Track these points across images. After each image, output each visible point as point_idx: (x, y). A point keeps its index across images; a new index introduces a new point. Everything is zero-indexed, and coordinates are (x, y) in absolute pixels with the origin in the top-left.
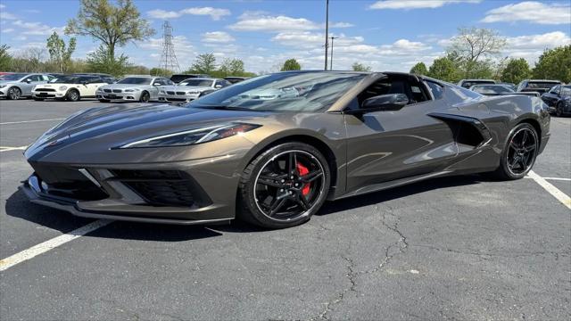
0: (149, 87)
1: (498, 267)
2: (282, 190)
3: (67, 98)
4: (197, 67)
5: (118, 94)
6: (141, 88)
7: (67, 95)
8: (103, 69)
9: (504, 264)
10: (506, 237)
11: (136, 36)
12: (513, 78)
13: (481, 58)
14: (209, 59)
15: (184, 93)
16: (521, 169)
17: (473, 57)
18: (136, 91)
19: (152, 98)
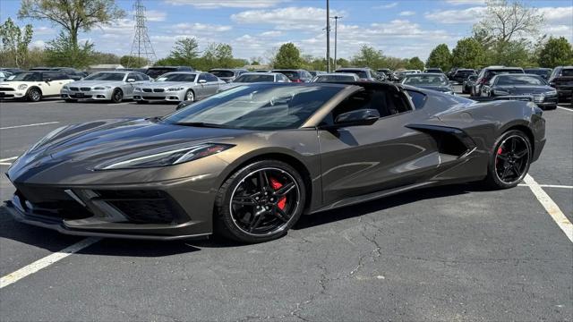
0: (122, 84)
1: (458, 272)
2: (258, 207)
3: (27, 98)
4: (177, 54)
5: (86, 93)
6: (113, 85)
7: (27, 94)
8: (64, 61)
9: (466, 270)
10: (477, 245)
11: (102, 18)
12: (553, 61)
13: (515, 38)
14: (190, 45)
15: (162, 90)
16: (515, 175)
17: (505, 36)
18: (107, 88)
19: (126, 96)
